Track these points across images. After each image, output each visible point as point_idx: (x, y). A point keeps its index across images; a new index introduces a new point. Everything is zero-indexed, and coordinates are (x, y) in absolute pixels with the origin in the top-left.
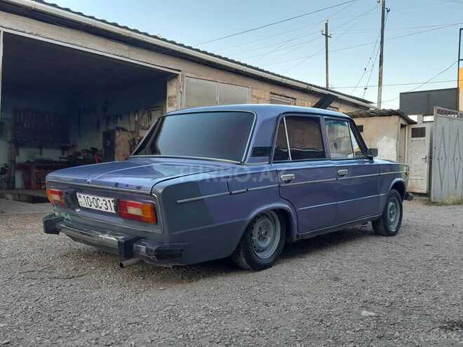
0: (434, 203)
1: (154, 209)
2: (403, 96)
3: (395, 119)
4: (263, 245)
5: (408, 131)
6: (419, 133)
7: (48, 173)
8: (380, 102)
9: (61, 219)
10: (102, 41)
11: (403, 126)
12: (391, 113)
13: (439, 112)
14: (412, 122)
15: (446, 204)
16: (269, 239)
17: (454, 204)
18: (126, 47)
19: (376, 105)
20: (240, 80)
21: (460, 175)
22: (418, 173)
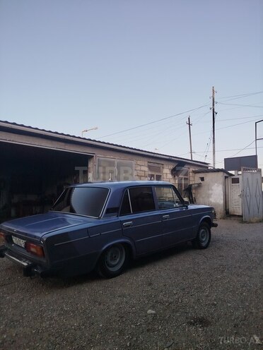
0: (246, 222)
1: (42, 249)
2: (226, 160)
3: (221, 174)
4: (113, 263)
5: (230, 180)
6: (236, 181)
7: (3, 222)
8: (214, 164)
9: (6, 249)
10: (49, 142)
11: (226, 177)
12: (219, 170)
13: (244, 170)
14: (232, 175)
15: (252, 223)
16: (118, 260)
17: (257, 222)
18: (63, 144)
19: (212, 165)
20: (130, 156)
21: (261, 204)
22: (237, 204)
